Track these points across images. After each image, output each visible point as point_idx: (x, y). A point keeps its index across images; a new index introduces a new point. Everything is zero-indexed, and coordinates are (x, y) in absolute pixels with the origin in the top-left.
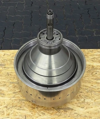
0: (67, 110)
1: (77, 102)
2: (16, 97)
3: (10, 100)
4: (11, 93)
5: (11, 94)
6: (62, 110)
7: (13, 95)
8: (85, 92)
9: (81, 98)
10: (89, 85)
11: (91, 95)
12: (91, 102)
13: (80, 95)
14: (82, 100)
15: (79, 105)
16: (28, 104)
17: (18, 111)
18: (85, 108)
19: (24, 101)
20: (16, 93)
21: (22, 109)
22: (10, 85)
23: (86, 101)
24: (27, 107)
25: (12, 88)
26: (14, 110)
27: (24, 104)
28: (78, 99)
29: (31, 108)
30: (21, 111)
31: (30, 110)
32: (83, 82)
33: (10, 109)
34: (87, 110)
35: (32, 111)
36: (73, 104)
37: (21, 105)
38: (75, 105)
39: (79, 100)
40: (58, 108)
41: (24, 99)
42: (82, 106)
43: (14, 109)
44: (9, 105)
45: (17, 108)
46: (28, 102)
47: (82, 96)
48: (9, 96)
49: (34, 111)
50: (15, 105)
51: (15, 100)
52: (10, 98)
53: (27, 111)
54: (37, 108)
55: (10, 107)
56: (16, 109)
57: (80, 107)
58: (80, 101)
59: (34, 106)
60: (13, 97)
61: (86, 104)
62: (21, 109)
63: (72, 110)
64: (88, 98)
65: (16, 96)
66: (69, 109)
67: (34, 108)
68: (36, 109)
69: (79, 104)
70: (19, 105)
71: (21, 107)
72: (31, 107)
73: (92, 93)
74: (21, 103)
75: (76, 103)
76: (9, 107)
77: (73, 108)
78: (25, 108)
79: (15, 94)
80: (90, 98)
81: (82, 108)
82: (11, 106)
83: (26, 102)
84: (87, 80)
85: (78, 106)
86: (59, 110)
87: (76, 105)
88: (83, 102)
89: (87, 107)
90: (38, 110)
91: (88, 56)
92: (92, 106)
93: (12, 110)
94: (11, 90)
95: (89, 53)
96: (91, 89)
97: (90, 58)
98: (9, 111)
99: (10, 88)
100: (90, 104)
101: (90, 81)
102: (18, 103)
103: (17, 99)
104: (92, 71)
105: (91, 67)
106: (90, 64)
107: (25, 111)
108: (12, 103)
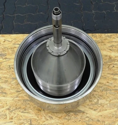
0: (78, 113)
1: (90, 104)
2: (19, 97)
3: (13, 101)
4: (14, 91)
5: (14, 93)
6: (72, 114)
7: (16, 94)
8: (99, 91)
9: (94, 98)
11: (105, 94)
12: (106, 103)
13: (93, 95)
14: (96, 100)
15: (91, 107)
16: (34, 106)
17: (23, 113)
18: (98, 110)
19: (29, 102)
20: (19, 91)
21: (27, 111)
22: (12, 81)
23: (100, 101)
24: (33, 110)
25: (14, 86)
26: (17, 113)
27: (28, 106)
28: (91, 100)
29: (37, 111)
30: (26, 114)
31: (36, 113)
33: (14, 111)
35: (38, 114)
36: (84, 106)
37: (26, 106)
38: (86, 107)
41: (29, 99)
44: (12, 107)
45: (21, 111)
47: (96, 96)
48: (11, 95)
49: (40, 115)
50: (19, 107)
51: (18, 100)
52: (13, 98)
53: (32, 114)
54: (43, 110)
56: (20, 111)
57: (92, 109)
58: (93, 102)
59: (40, 108)
60: (16, 97)
61: (100, 106)
62: (25, 111)
63: (84, 112)
64: (102, 98)
65: (19, 95)
66: (80, 111)
67: (40, 111)
68: (42, 112)
69: (92, 106)
71: (25, 110)
72: (37, 110)
73: (107, 92)
74: (25, 104)
75: (88, 105)
76: (11, 109)
77: (85, 110)
78: (31, 111)
79: (18, 93)
80: (104, 98)
81: (95, 110)
82: (14, 108)
83: (31, 103)
84: (102, 75)
85: (90, 108)
86: (69, 113)
89: (100, 110)
90: (44, 112)
91: (105, 43)
92: (107, 109)
93: (15, 112)
94: (14, 88)
95: (107, 39)
96: (106, 86)
97: (107, 46)
98: (12, 114)
99: (13, 85)
100: (103, 106)
101: (106, 77)
102: (22, 104)
103: (20, 99)
104: (109, 63)
105: (108, 58)
106: (106, 54)
107: (30, 115)
108: (15, 104)
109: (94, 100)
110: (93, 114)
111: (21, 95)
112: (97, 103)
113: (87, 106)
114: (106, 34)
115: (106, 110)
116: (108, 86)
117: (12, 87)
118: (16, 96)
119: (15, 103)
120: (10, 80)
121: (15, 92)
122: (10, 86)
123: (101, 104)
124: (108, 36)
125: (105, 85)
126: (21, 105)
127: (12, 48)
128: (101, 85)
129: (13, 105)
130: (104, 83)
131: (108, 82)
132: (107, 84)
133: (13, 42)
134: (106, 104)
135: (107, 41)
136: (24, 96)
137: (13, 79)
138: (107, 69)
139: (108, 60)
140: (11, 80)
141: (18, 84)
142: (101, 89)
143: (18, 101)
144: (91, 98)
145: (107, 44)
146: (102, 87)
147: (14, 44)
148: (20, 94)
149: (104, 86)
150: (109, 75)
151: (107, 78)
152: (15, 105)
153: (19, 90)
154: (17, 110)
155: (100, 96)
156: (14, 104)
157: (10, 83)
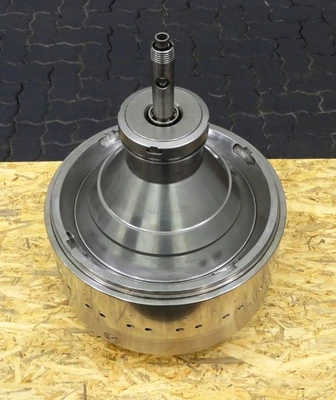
0: (224, 366)
1: (258, 339)
2: (53, 322)
3: (34, 333)
4: (38, 306)
5: (36, 311)
6: (206, 366)
7: (43, 315)
8: (283, 304)
9: (269, 325)
10: (299, 281)
11: (302, 314)
12: (305, 337)
13: (267, 315)
14: (275, 330)
15: (263, 347)
16: (95, 346)
17: (62, 366)
18: (284, 356)
19: (80, 335)
20: (54, 307)
21: (74, 360)
22: (34, 279)
23: (288, 333)
24: (91, 355)
25: (39, 292)
26: (48, 365)
27: (79, 345)
28: (261, 329)
29: (104, 359)
30: (71, 369)
31: (100, 365)
32: (279, 271)
33: (35, 361)
34: (289, 366)
35: (106, 367)
36: (242, 346)
37: (72, 347)
38: (249, 349)
39: (263, 332)
40: (192, 357)
41: (81, 327)
42: (274, 352)
43: (46, 362)
44: (30, 349)
45: (58, 359)
46: (92, 339)
47: (276, 319)
48: (30, 318)
49: (113, 369)
50: (50, 348)
51: (50, 330)
52: (33, 326)
53: (91, 367)
54: (122, 357)
55: (34, 354)
56: (52, 360)
57: (265, 353)
58: (268, 335)
59: (113, 352)
60: (44, 322)
61: (287, 344)
62: (69, 361)
63: (241, 363)
64: (294, 325)
65: (52, 317)
66: (229, 360)
67: (114, 359)
68: (120, 363)
69: (265, 345)
70: (62, 347)
71: (69, 356)
72: (104, 355)
73: (307, 308)
74: (70, 341)
75: (253, 342)
76: (28, 356)
77: (244, 357)
78: (85, 358)
79: (50, 311)
80: (301, 323)
81: (273, 356)
82: (37, 352)
83: (87, 337)
84: (292, 263)
85: (260, 352)
86: (198, 366)
87: (253, 348)
88: (276, 338)
89: (289, 356)
90: (125, 364)
91: (296, 183)
92: (308, 353)
93: (39, 363)
94: (37, 297)
95: (300, 172)
96: (303, 293)
97: (303, 189)
98: (31, 369)
99: (35, 290)
100: (298, 346)
101: (302, 268)
102: (61, 340)
103: (56, 326)
104: (309, 233)
105: (305, 219)
106: (301, 210)
107: (83, 369)
108: (41, 341)
109: (271, 330)
110: (269, 368)
111: (58, 316)
112: (278, 338)
113: (249, 346)
114: (299, 161)
115: (306, 356)
116: (310, 291)
117: (34, 294)
118: (43, 320)
119: (40, 339)
120: (26, 277)
121: (42, 310)
122: (27, 291)
123: (291, 341)
124: (303, 166)
125: (300, 289)
126: (58, 343)
127: (35, 196)
128: (290, 290)
129: (33, 345)
130: (297, 284)
131: (308, 282)
132: (307, 286)
133: (39, 181)
134: (306, 341)
135: (301, 177)
136: (68, 320)
137: (36, 274)
138: (305, 249)
139: (306, 224)
140: (31, 276)
141: (49, 288)
142: (289, 299)
143: (47, 332)
144: (261, 325)
145: (300, 185)
146: (291, 295)
147: (43, 185)
148: (55, 313)
149: (298, 292)
150: (310, 264)
151: (306, 271)
152: (40, 344)
153: (53, 304)
154: (44, 357)
155: (286, 320)
156: (37, 340)
157: (27, 286)
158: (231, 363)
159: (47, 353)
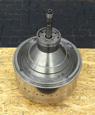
0: (63, 107)
1: (73, 99)
3: (8, 97)
4: (9, 89)
5: (9, 91)
6: (58, 107)
7: (11, 92)
8: (80, 90)
9: (76, 95)
10: (84, 83)
11: (86, 92)
12: (86, 99)
13: (76, 93)
14: (78, 97)
15: (75, 102)
16: (26, 101)
17: (16, 107)
18: (81, 104)
19: (22, 98)
20: (14, 90)
21: (20, 105)
22: (8, 82)
23: (82, 98)
24: (25, 104)
25: (9, 85)
26: (11, 106)
27: (21, 101)
28: (74, 96)
29: (29, 105)
30: (19, 108)
31: (28, 107)
32: (79, 80)
33: (8, 105)
34: (82, 107)
35: (29, 107)
36: (69, 101)
37: (19, 101)
39: (74, 98)
40: (54, 104)
41: (22, 96)
42: (78, 103)
45: (15, 105)
46: (25, 99)
47: (78, 94)
48: (7, 93)
49: (31, 108)
50: (13, 102)
51: (13, 96)
52: (8, 95)
54: (34, 104)
55: (8, 103)
56: (13, 105)
57: (75, 103)
58: (76, 98)
59: (31, 103)
60: (11, 94)
61: (81, 101)
62: (18, 105)
63: (68, 106)
64: (83, 95)
65: (13, 93)
66: (65, 105)
67: (32, 105)
68: (33, 106)
69: (75, 101)
70: (16, 102)
71: (18, 104)
72: (29, 104)
74: (19, 100)
75: (72, 100)
76: (6, 104)
77: (69, 104)
78: (23, 105)
79: (13, 91)
80: (85, 95)
81: (77, 104)
82: (9, 103)
83: (24, 99)
84: (83, 78)
85: (74, 103)
86: (56, 107)
87: (72, 102)
88: (78, 99)
89: (82, 104)
90: (35, 106)
91: (84, 55)
92: (87, 103)
93: (10, 106)
94: (9, 87)
95: (85, 52)
97: (86, 57)
98: (7, 108)
99: (8, 85)
100: (85, 101)
101: (86, 79)
104: (87, 70)
105: (86, 66)
106: (85, 63)
107: (23, 108)
109: (77, 97)
110: (76, 107)
111: (15, 92)
112: (79, 99)
113: (71, 101)
114: (84, 49)
115: (87, 104)
117: (8, 86)
120: (6, 81)
122: (6, 85)
124: (86, 50)
125: (85, 85)
126: (15, 100)
127: (8, 58)
128: (82, 86)
129: (8, 100)
130: (84, 84)
131: (87, 83)
132: (87, 85)
133: (9, 53)
134: (87, 100)
135: (85, 54)
136: (18, 93)
137: (9, 80)
138: (86, 74)
139: (86, 67)
141: (12, 84)
142: (82, 88)
144: (74, 95)
145: (85, 56)
146: (82, 87)
147: (10, 54)
148: (14, 92)
149: (84, 86)
150: (88, 78)
151: (87, 80)
152: (10, 100)
153: (13, 89)
154: (11, 104)
155: (81, 94)
157: (6, 83)
158: (65, 106)
159: (12, 103)
